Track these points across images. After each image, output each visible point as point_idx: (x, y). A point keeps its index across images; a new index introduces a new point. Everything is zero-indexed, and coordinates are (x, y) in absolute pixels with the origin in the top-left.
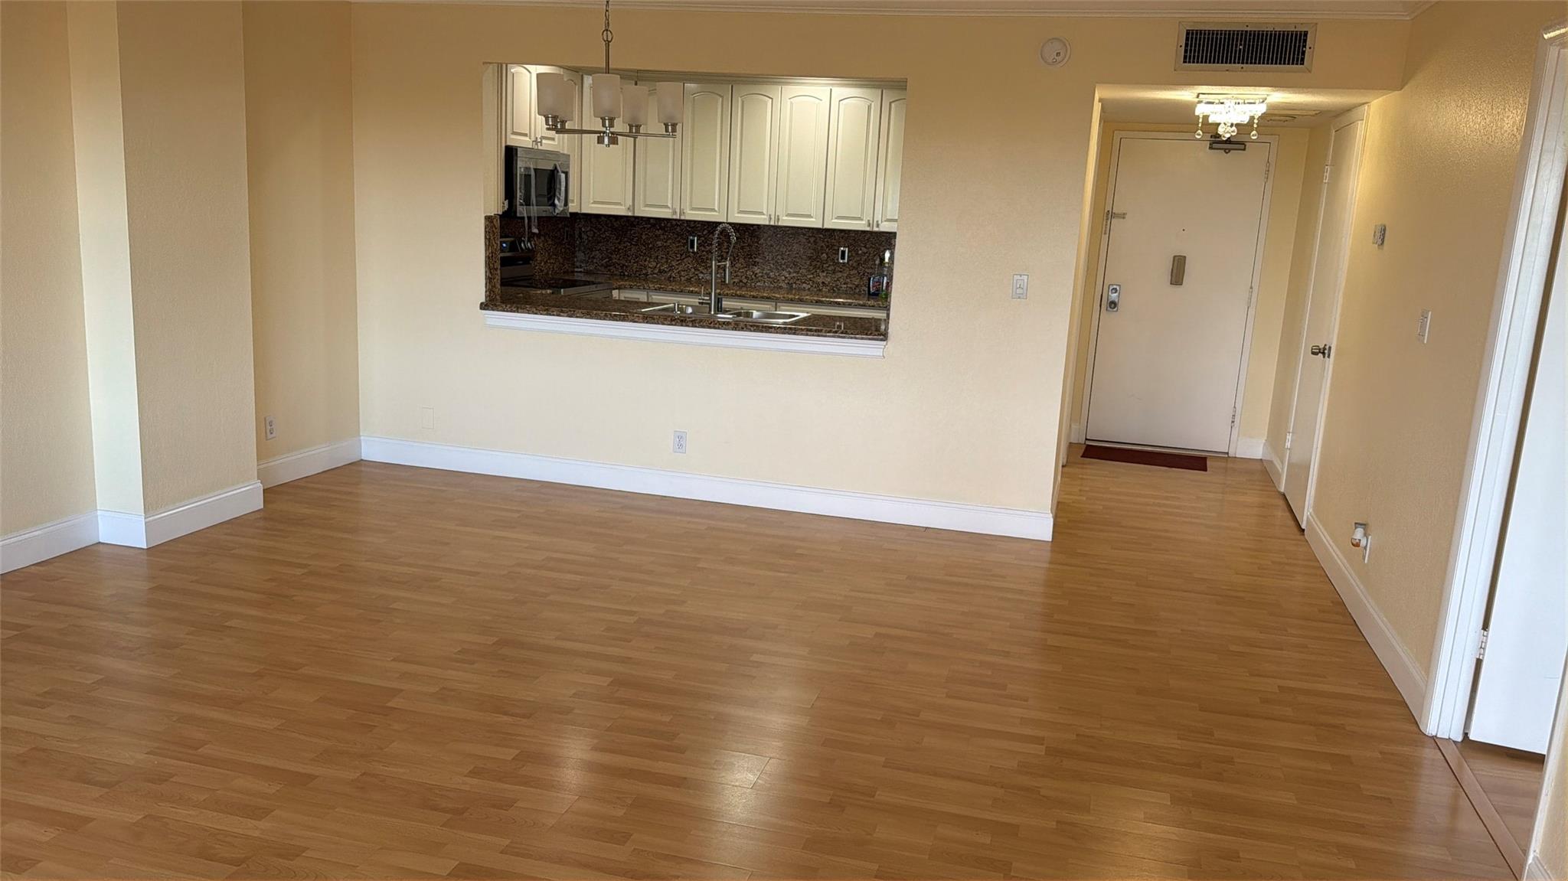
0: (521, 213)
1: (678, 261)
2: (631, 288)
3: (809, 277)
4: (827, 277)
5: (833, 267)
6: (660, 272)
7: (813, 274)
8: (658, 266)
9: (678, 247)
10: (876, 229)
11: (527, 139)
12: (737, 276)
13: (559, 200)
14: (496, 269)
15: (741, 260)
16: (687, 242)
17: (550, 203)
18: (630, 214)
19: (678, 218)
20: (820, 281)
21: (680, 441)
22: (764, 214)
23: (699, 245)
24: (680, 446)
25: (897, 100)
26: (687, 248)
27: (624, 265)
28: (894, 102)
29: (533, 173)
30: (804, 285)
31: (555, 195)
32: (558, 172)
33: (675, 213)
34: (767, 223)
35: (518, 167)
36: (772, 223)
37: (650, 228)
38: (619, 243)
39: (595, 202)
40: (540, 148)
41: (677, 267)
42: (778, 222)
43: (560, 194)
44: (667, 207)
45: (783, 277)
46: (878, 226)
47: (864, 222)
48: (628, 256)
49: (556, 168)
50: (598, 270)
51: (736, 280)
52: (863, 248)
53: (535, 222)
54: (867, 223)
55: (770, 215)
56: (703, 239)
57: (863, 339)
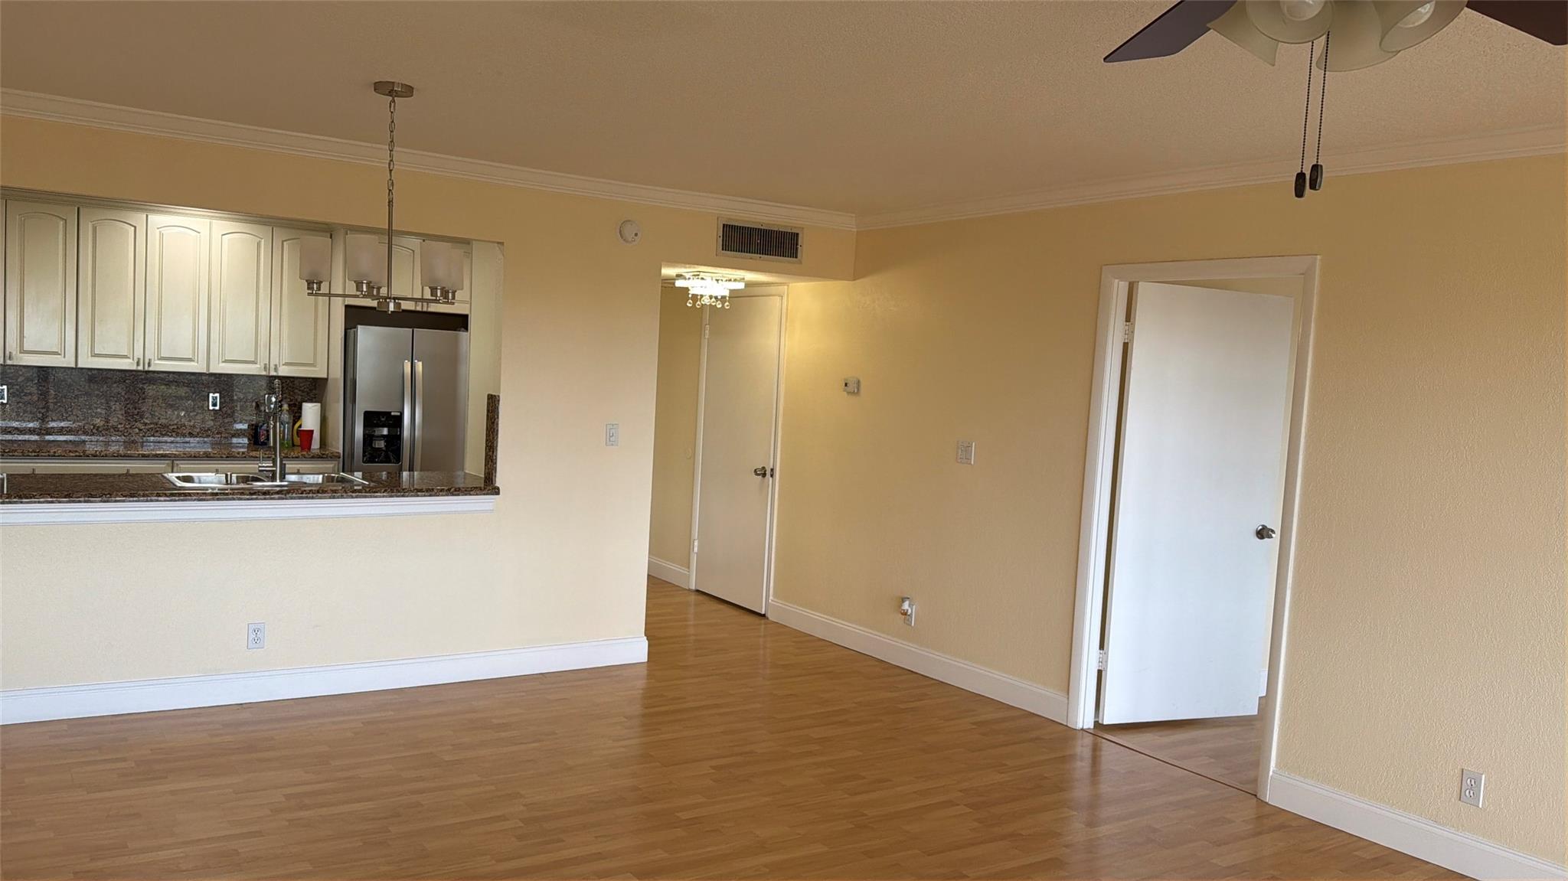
3: (173, 427)
5: (202, 416)
7: (176, 424)
10: (273, 373)
21: (256, 635)
22: (129, 358)
24: (256, 640)
25: (289, 240)
28: (285, 241)
34: (134, 368)
36: (140, 368)
42: (149, 365)
45: (137, 430)
46: (276, 369)
47: (258, 366)
52: (238, 393)
54: (263, 368)
55: (139, 359)
56: (18, 387)
57: (477, 495)
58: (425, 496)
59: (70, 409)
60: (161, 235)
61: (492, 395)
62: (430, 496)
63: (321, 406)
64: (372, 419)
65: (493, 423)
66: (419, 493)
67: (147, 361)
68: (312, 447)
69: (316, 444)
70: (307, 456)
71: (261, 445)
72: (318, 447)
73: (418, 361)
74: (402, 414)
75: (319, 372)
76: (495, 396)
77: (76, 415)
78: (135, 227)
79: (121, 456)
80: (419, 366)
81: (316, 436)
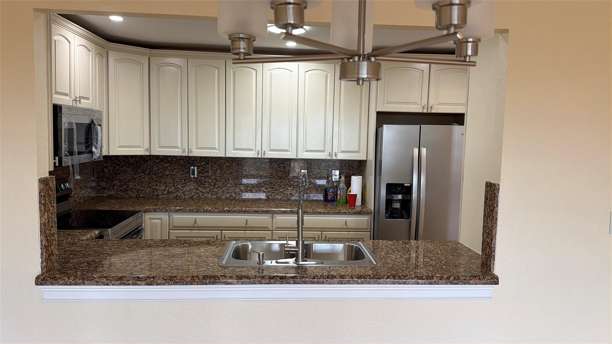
0: (65, 162)
1: (183, 184)
2: (155, 211)
3: (281, 190)
4: (293, 190)
6: (169, 193)
7: (283, 188)
8: (167, 188)
9: (182, 174)
10: (334, 158)
11: (68, 98)
12: (228, 192)
13: (96, 148)
14: (53, 235)
15: (231, 182)
16: (190, 171)
17: (88, 150)
18: (148, 154)
19: (187, 155)
20: (289, 193)
22: (253, 150)
23: (199, 173)
26: (190, 175)
27: (139, 190)
29: (75, 127)
30: (277, 196)
31: (92, 144)
32: (95, 125)
33: (184, 152)
34: (256, 156)
35: (63, 123)
36: (260, 156)
37: (160, 161)
38: (135, 174)
39: (120, 147)
40: (79, 105)
41: (182, 189)
42: (264, 155)
43: (97, 143)
44: (177, 147)
46: (336, 155)
47: (326, 153)
48: (143, 183)
49: (92, 122)
50: (118, 194)
51: (228, 196)
52: (317, 170)
53: (77, 169)
54: (328, 154)
55: (258, 151)
56: (202, 168)
57: (476, 284)
58: (425, 284)
59: (228, 180)
60: (271, 74)
61: (491, 184)
62: (430, 284)
63: (363, 178)
64: (392, 188)
65: (492, 211)
66: (419, 281)
67: (263, 152)
68: (356, 205)
69: (358, 202)
70: (351, 212)
71: (329, 202)
72: (361, 204)
73: (424, 147)
74: (412, 185)
75: (361, 156)
76: (494, 184)
77: (231, 183)
78: (256, 70)
79: (243, 211)
80: (424, 151)
81: (359, 198)
